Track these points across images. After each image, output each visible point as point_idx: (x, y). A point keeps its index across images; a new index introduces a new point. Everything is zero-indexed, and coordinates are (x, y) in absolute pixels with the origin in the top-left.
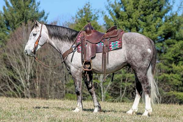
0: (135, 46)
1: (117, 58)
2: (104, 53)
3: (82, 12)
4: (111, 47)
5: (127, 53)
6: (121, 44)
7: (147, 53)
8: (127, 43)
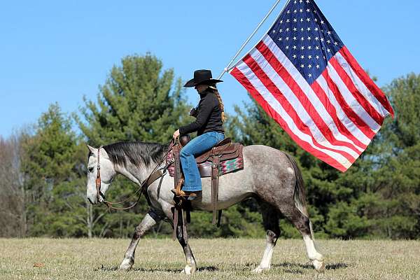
0: (267, 166)
1: (238, 187)
2: (214, 178)
3: (46, 117)
4: (225, 168)
5: (255, 180)
6: (241, 162)
7: (289, 174)
8: (254, 163)
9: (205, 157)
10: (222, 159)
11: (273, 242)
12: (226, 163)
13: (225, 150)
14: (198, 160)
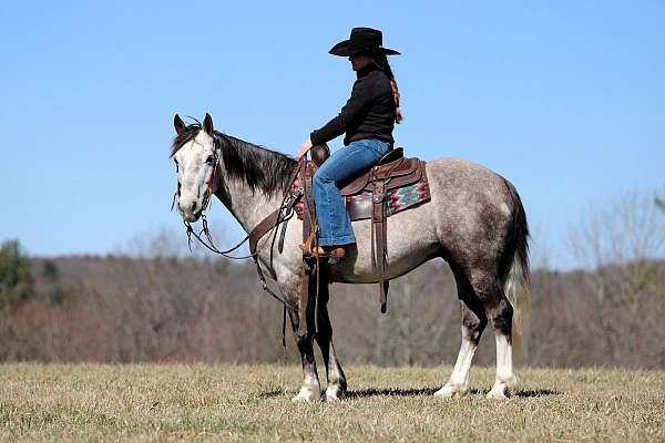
2: (376, 221)
4: (398, 203)
6: (425, 189)
7: (500, 216)
9: (360, 184)
10: (390, 186)
11: (472, 339)
12: (399, 194)
13: (396, 170)
14: (347, 190)
